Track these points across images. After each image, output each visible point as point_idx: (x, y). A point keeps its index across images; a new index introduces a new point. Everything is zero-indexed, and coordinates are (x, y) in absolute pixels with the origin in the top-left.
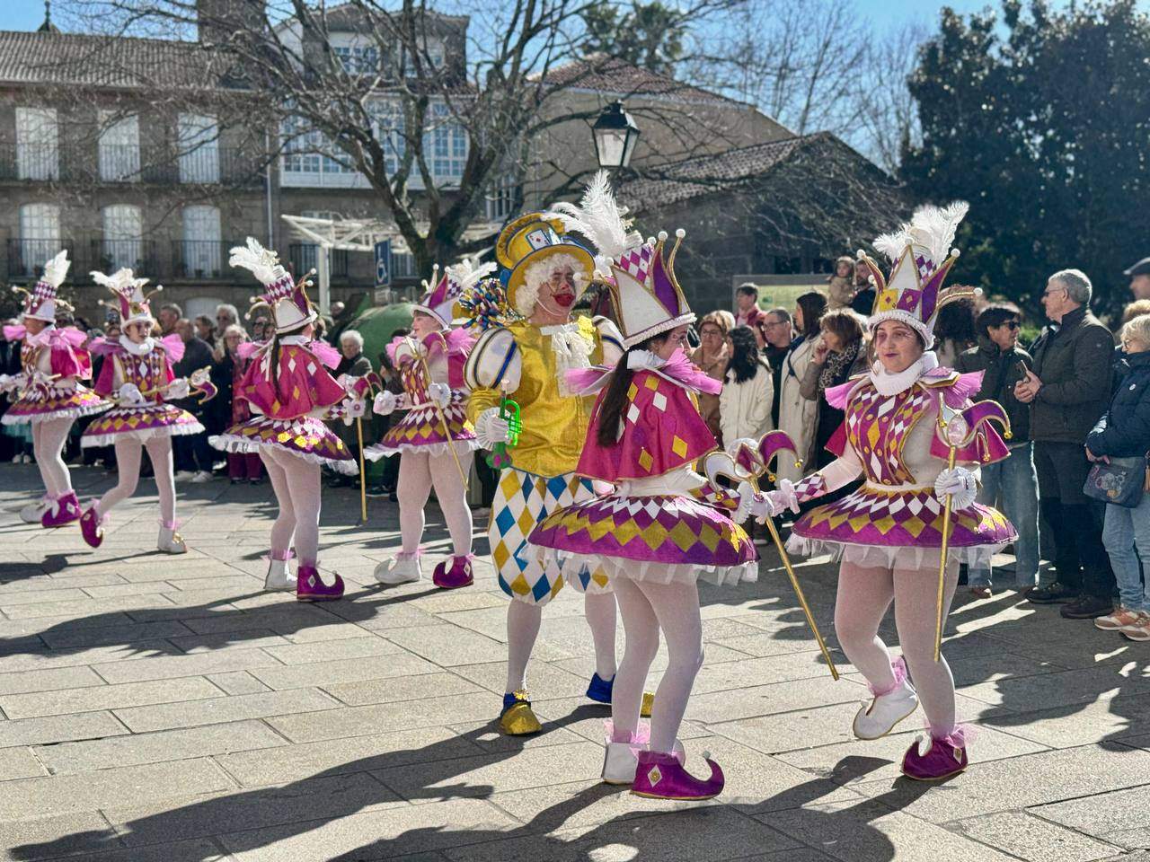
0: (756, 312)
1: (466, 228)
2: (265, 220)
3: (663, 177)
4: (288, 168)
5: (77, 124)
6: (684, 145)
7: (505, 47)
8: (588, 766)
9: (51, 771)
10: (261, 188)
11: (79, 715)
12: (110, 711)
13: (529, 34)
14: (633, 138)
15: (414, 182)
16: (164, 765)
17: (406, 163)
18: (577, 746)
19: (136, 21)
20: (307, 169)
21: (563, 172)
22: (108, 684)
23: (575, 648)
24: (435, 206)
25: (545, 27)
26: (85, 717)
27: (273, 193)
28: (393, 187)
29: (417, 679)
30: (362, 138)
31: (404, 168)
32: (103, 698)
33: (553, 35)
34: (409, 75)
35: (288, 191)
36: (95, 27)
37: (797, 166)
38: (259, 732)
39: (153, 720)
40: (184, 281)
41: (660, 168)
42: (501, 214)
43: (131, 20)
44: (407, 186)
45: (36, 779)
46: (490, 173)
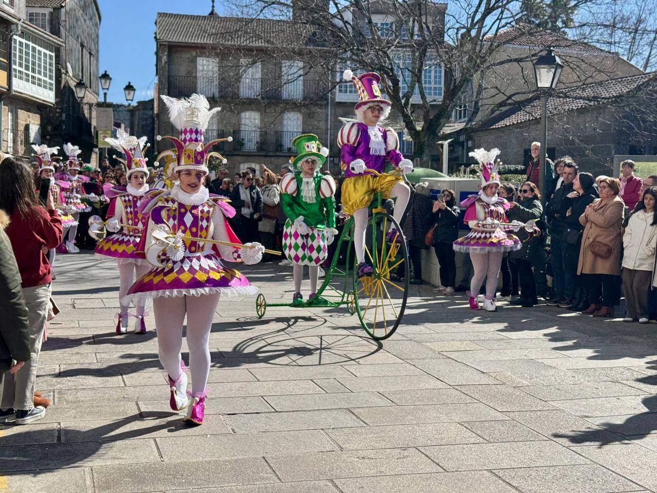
0: (632, 177)
1: (444, 126)
2: (327, 121)
3: (566, 96)
4: (340, 91)
5: (232, 67)
6: (579, 77)
7: (473, 20)
8: (554, 457)
9: (233, 430)
10: (325, 102)
11: (245, 398)
12: (262, 397)
13: (488, 11)
14: (559, 70)
15: (416, 99)
16: (296, 433)
17: (412, 88)
18: (544, 443)
19: (266, 8)
20: (351, 92)
21: (503, 93)
22: (259, 381)
23: (530, 379)
24: (427, 113)
25: (499, 7)
26: (248, 399)
27: (331, 105)
28: (403, 101)
29: (436, 391)
30: (387, 74)
31: (410, 90)
32: (258, 389)
33: (502, 12)
34: (416, 37)
35: (340, 104)
36: (244, 12)
37: (650, 90)
38: (347, 417)
39: (286, 404)
40: (281, 154)
41: (564, 90)
42: (460, 118)
43: (264, 7)
44: (411, 101)
45: (225, 435)
46: (460, 93)
